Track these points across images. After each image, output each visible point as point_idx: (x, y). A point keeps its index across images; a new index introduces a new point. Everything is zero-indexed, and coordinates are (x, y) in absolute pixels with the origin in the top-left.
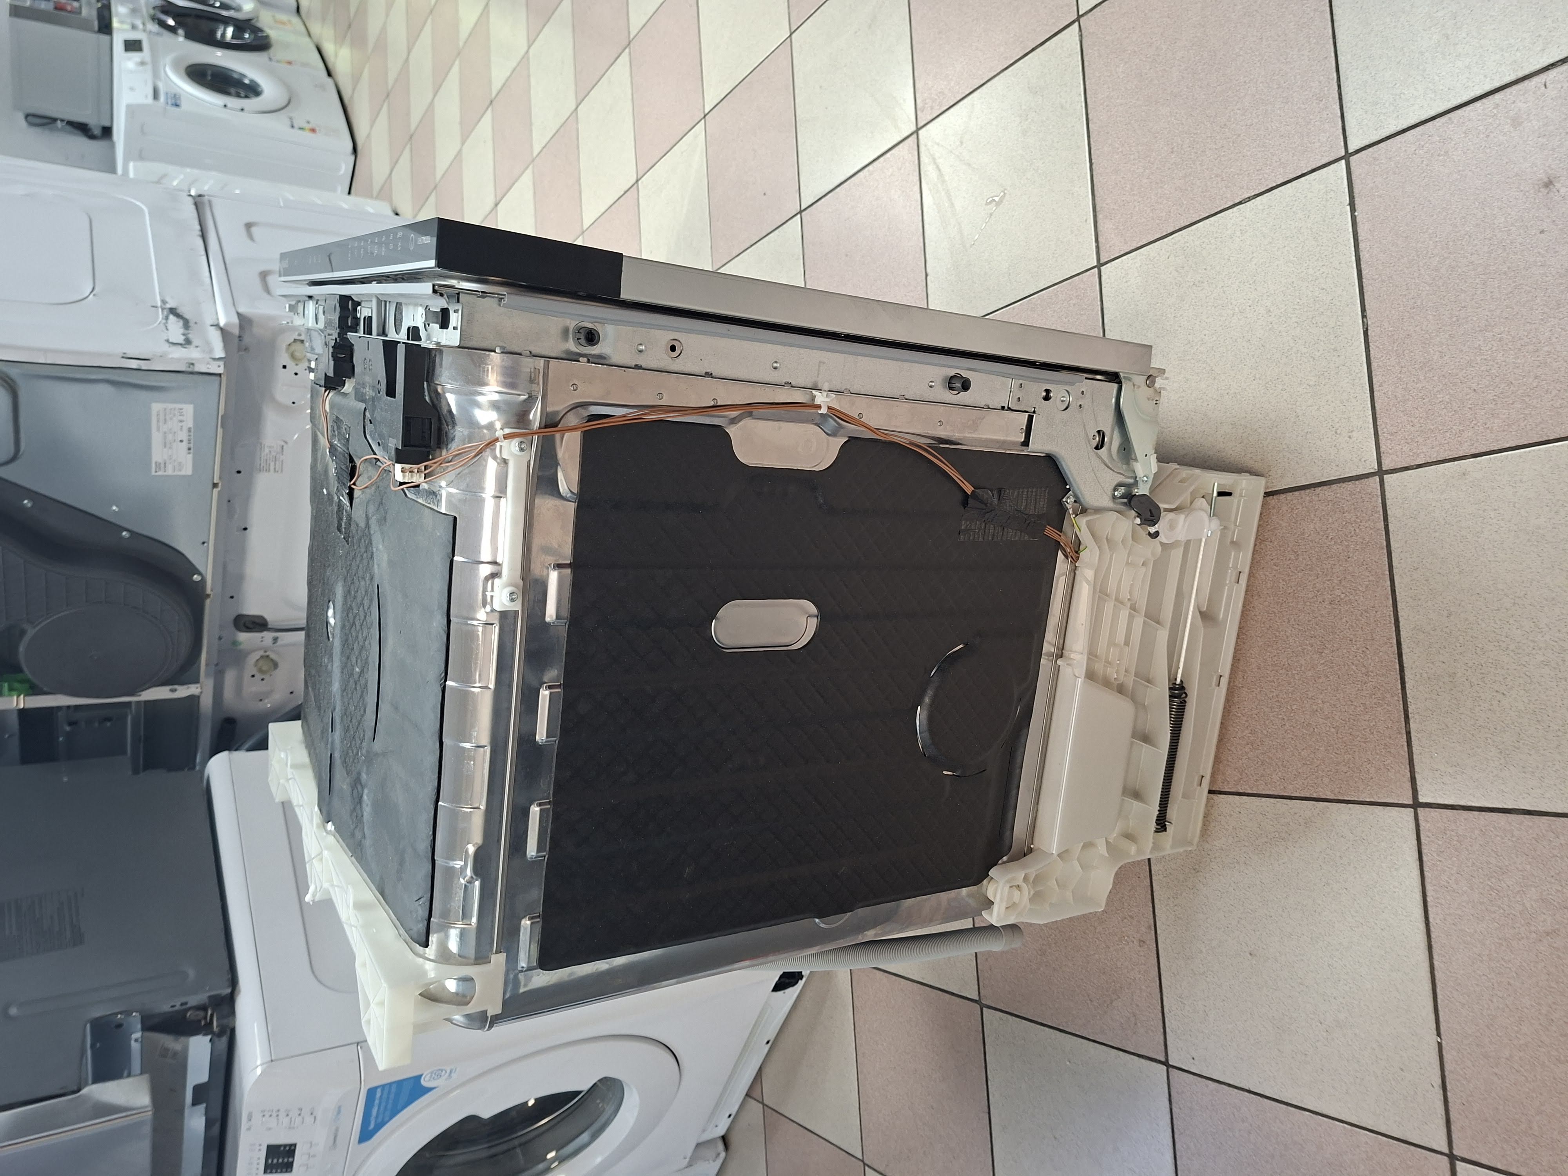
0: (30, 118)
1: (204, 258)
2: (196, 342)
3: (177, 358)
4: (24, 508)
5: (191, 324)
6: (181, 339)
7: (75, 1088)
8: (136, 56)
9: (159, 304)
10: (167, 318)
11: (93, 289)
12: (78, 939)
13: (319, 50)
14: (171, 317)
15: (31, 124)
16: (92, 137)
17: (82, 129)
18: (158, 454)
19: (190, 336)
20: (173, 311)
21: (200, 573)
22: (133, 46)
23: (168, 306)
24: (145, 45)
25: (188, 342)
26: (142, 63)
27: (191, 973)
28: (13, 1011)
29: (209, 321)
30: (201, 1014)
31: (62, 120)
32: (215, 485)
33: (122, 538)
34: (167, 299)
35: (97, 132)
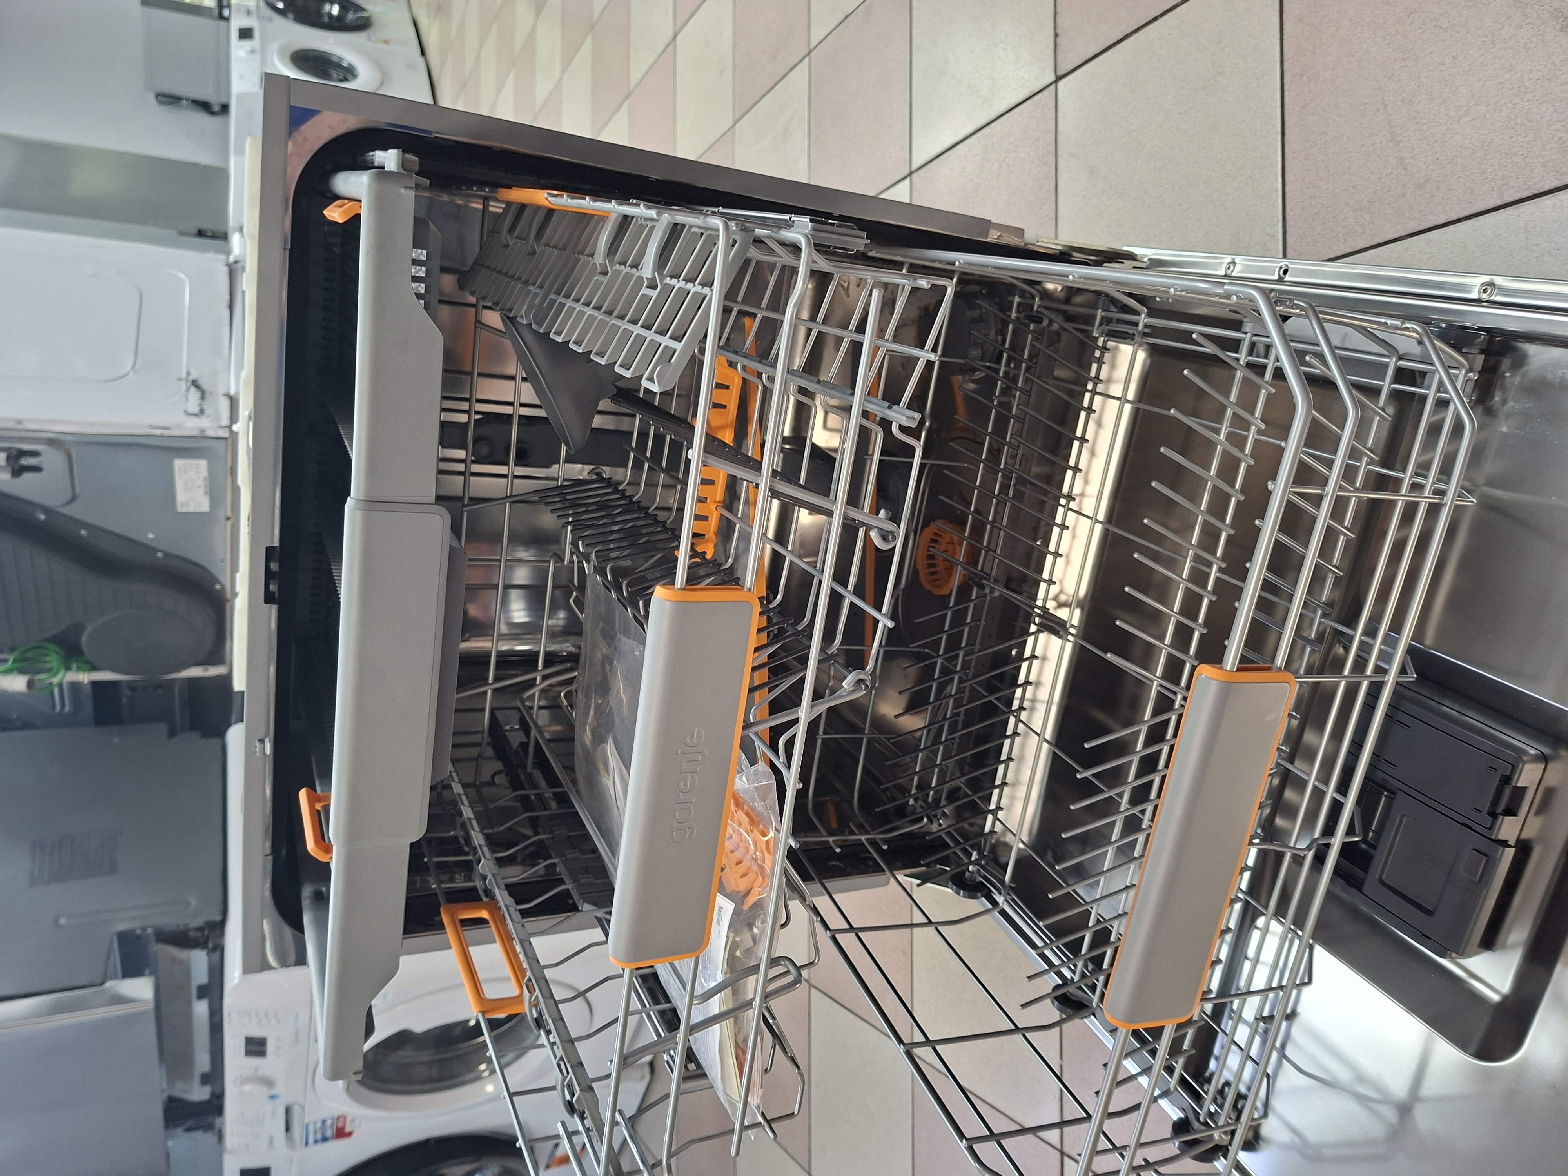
0: (159, 98)
1: (227, 329)
2: (208, 411)
3: (192, 426)
4: (81, 537)
5: (207, 395)
6: (196, 410)
7: (100, 981)
8: (247, 44)
9: (184, 375)
10: (188, 390)
11: (134, 365)
12: (113, 869)
13: (415, 24)
14: (193, 389)
15: (160, 103)
16: (213, 113)
17: (204, 106)
18: (181, 496)
19: (205, 407)
20: (195, 384)
21: (220, 583)
22: (246, 34)
23: (192, 378)
24: (257, 34)
25: (202, 412)
26: (253, 51)
27: (194, 902)
28: (62, 921)
29: (222, 390)
30: (199, 934)
31: (187, 99)
32: (228, 519)
33: (158, 558)
34: (192, 371)
35: (216, 108)
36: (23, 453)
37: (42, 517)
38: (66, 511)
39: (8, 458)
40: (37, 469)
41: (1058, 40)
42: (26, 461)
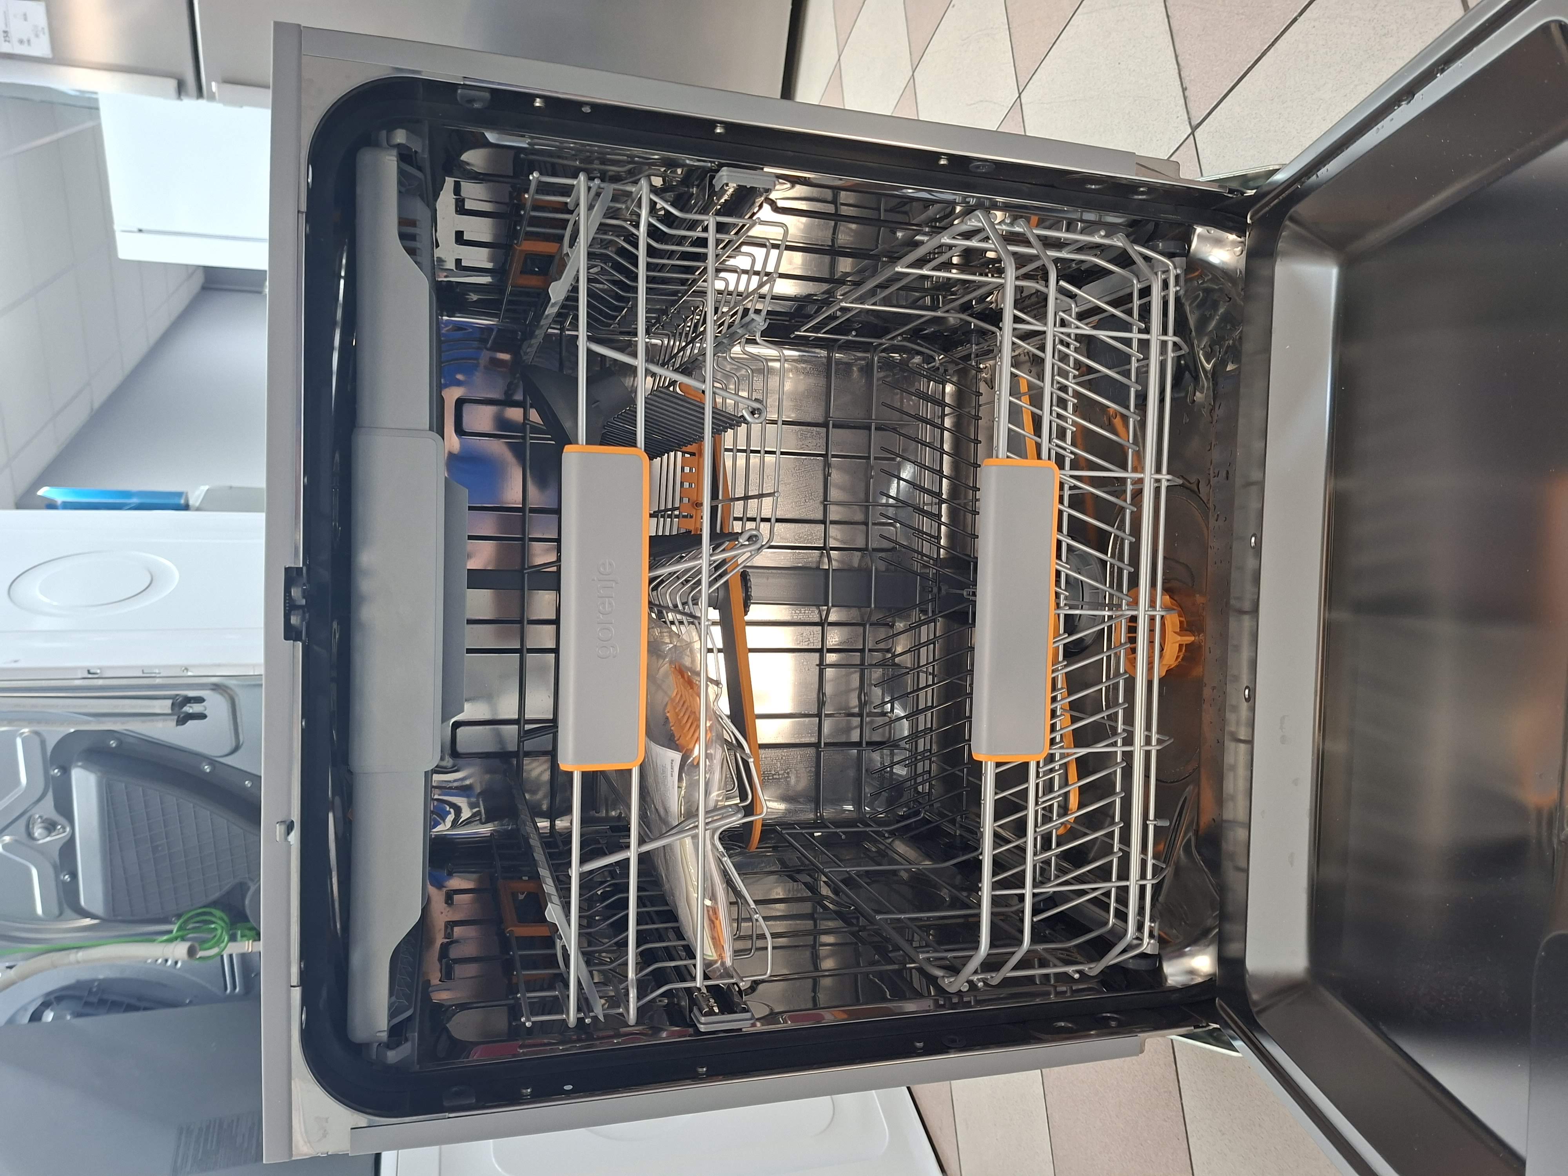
36: (188, 700)
37: (207, 769)
38: (228, 761)
39: (173, 704)
40: (202, 716)
41: (1187, 93)
42: (189, 709)
